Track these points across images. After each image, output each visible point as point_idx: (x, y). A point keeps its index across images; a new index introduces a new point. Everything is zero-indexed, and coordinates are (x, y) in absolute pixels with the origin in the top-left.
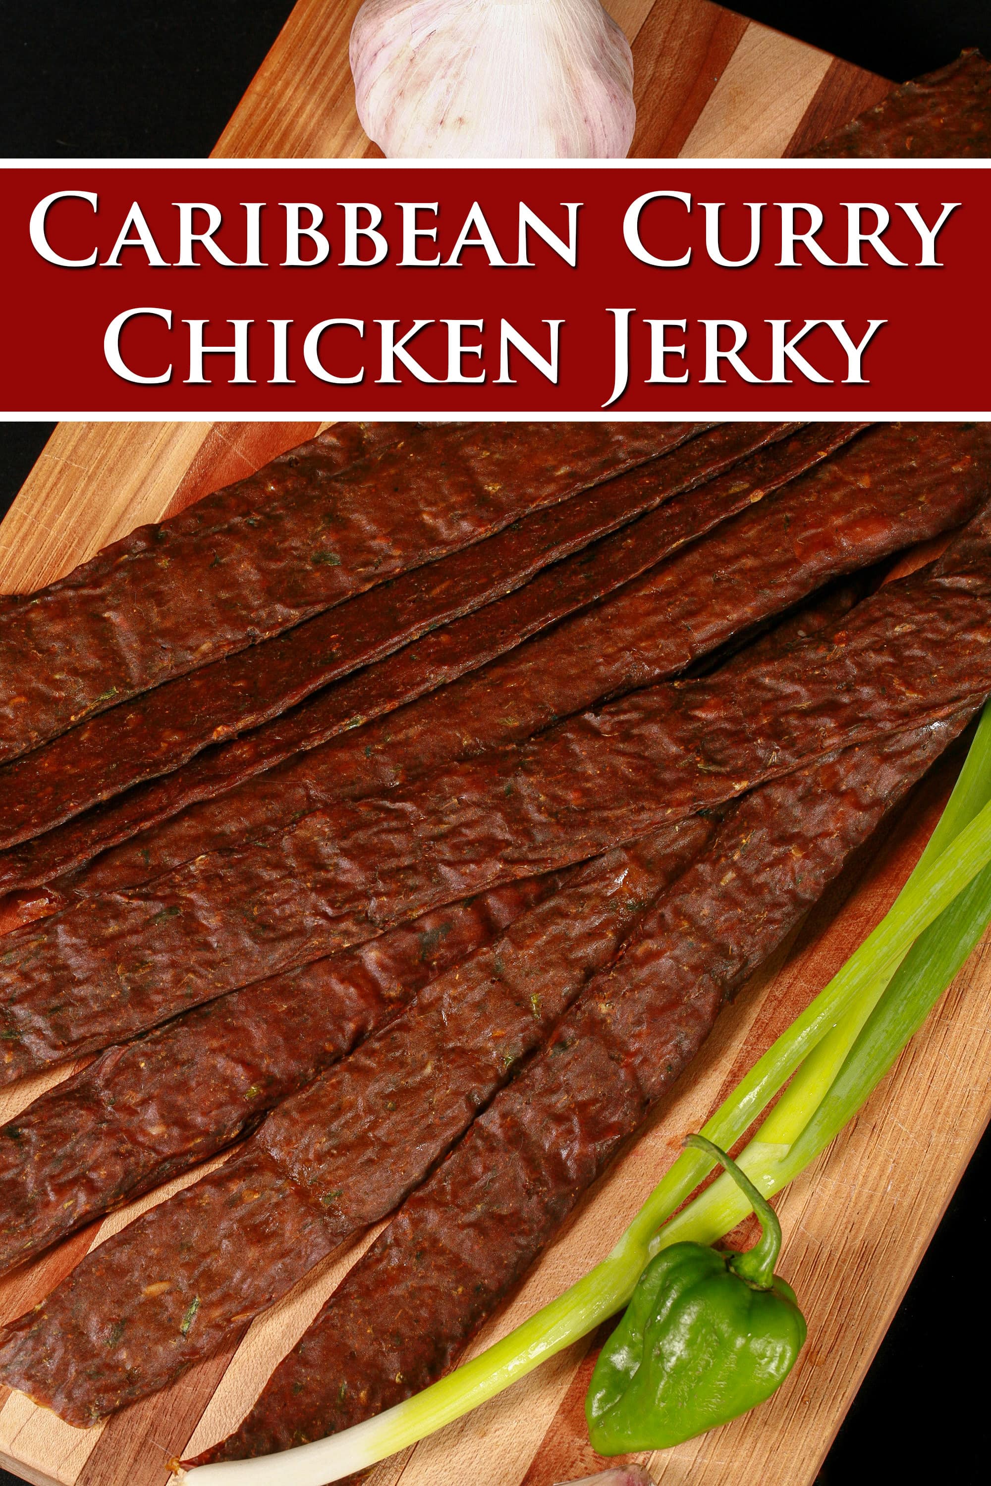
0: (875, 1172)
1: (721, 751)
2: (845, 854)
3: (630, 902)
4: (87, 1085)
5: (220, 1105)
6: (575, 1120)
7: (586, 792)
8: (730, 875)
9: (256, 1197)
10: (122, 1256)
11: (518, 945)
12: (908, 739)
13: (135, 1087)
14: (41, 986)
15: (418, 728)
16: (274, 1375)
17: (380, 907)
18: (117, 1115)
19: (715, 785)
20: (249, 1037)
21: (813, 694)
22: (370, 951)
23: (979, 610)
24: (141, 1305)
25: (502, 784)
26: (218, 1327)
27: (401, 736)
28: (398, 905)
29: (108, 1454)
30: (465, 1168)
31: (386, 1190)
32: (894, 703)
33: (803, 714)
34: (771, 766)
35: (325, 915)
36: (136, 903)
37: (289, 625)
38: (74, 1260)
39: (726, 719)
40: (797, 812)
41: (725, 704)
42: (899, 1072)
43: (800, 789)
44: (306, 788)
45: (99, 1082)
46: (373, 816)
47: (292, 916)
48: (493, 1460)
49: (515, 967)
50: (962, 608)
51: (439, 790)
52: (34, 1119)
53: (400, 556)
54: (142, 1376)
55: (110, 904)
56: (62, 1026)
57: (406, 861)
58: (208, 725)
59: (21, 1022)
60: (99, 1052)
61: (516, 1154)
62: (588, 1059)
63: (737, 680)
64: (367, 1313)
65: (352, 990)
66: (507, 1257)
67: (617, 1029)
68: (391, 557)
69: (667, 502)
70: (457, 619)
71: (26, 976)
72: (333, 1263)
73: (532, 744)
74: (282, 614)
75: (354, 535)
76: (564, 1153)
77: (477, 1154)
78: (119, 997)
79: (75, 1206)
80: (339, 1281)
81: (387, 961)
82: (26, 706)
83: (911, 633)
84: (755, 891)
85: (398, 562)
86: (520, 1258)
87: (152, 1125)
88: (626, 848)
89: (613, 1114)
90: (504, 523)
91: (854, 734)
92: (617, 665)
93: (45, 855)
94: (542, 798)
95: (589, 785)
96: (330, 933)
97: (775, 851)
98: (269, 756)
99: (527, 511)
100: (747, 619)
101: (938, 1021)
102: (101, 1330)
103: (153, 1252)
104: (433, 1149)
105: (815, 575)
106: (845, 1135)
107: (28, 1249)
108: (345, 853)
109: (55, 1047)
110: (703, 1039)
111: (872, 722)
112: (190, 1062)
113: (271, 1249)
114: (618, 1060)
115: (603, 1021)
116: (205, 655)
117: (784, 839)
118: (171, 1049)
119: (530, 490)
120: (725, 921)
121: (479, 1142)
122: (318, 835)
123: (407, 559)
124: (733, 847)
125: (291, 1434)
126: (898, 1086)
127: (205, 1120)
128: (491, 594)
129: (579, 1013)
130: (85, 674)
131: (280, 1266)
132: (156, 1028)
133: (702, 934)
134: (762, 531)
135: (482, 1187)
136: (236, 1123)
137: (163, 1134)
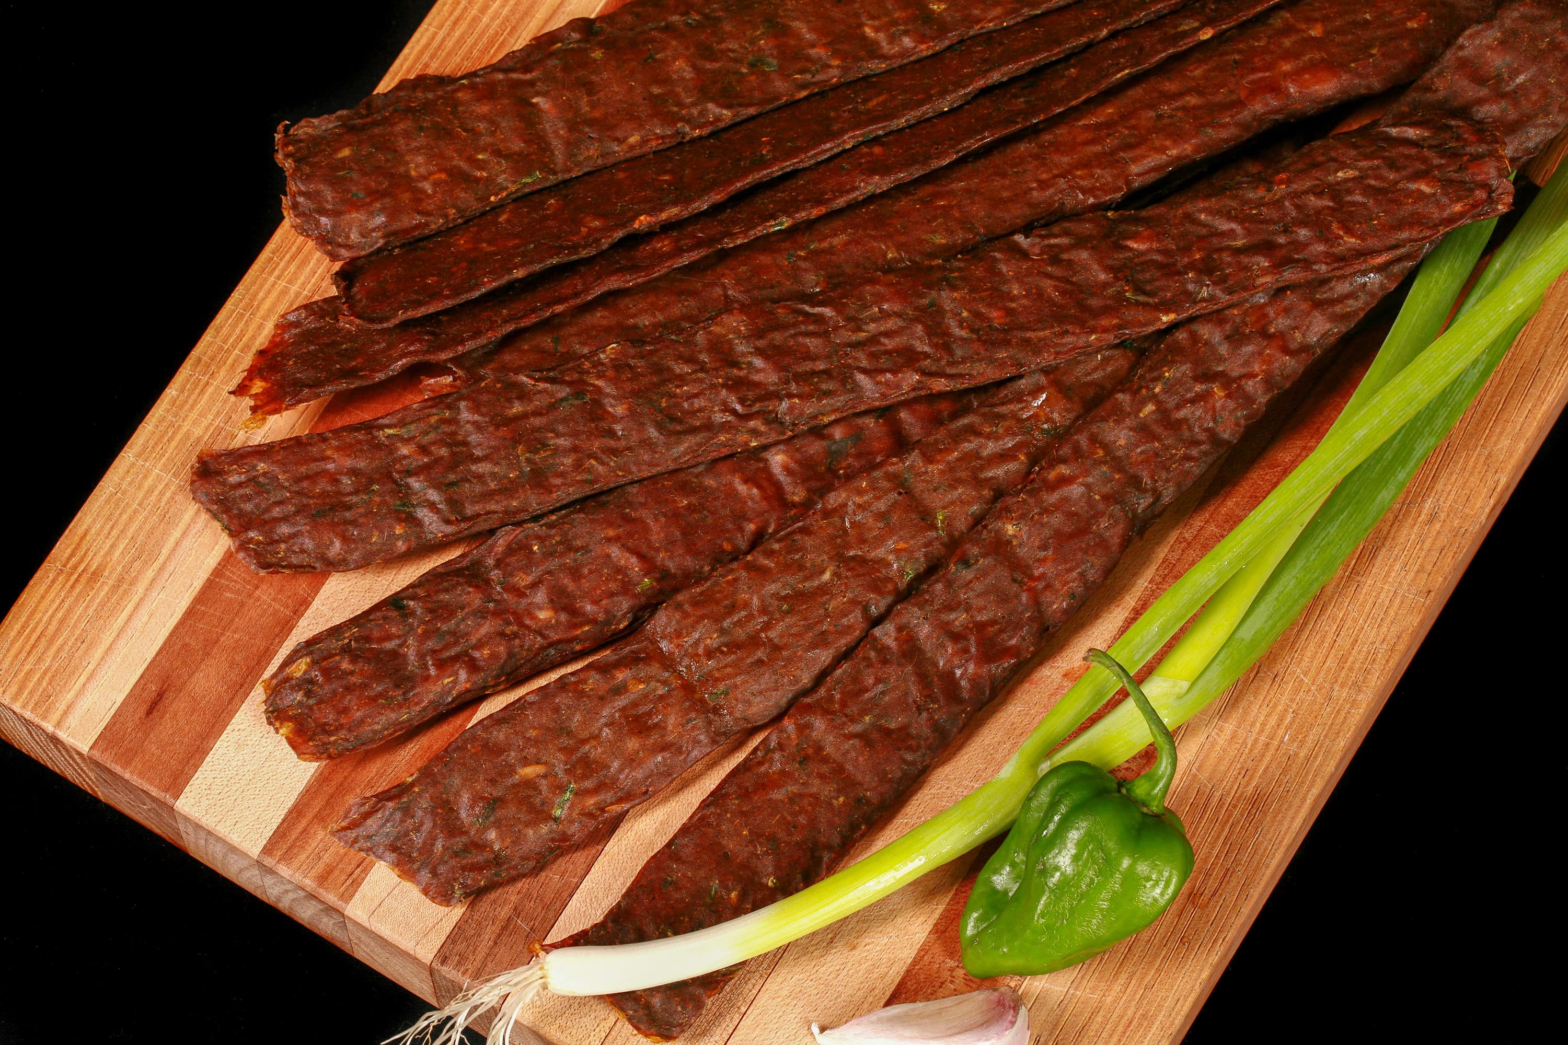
0: (1273, 721)
1: (1150, 282)
2: (1268, 397)
3: (1045, 426)
4: (477, 564)
5: (611, 595)
6: (973, 639)
7: (1010, 312)
8: (1150, 408)
9: (641, 687)
10: (500, 735)
11: (929, 460)
12: (1342, 288)
13: (526, 569)
14: (439, 459)
15: (843, 237)
16: (644, 868)
17: (791, 409)
18: (505, 596)
19: (1142, 316)
20: (646, 529)
21: (1249, 233)
22: (776, 454)
23: (1425, 160)
24: (514, 786)
25: (925, 297)
26: (591, 815)
27: (825, 245)
28: (810, 408)
29: (468, 934)
30: (856, 678)
31: (774, 693)
32: (1332, 246)
33: (1237, 251)
34: (1200, 301)
35: (734, 412)
36: (542, 386)
37: (721, 125)
39: (1158, 251)
40: (1223, 350)
41: (1158, 236)
42: (1305, 624)
43: (1228, 327)
44: (725, 288)
45: (491, 562)
46: (791, 319)
47: (700, 410)
48: (861, 973)
49: (923, 481)
50: (1408, 157)
51: (861, 298)
52: (421, 592)
53: (838, 67)
54: (508, 859)
55: (516, 385)
56: (457, 502)
57: (821, 366)
58: (631, 214)
59: (416, 494)
60: (492, 532)
61: (909, 669)
62: (990, 580)
63: (1172, 213)
64: (743, 814)
65: (755, 491)
66: (892, 771)
67: (1022, 552)
68: (829, 66)
69: (1113, 35)
70: (892, 132)
71: (424, 449)
72: (712, 765)
73: (959, 260)
74: (714, 114)
75: (792, 42)
76: (958, 672)
77: (870, 665)
78: (517, 477)
79: (455, 682)
80: (717, 783)
81: (793, 465)
82: (446, 182)
83: (1354, 179)
84: (1175, 426)
85: (835, 72)
86: (904, 773)
87: (541, 609)
88: (1046, 371)
89: (1011, 638)
90: (947, 43)
91: (1290, 275)
92: (1051, 191)
93: (454, 330)
94: (965, 314)
95: (1014, 305)
96: (738, 430)
97: (1198, 388)
98: (690, 250)
99: (971, 33)
100: (1187, 156)
101: (1349, 577)
102: (472, 807)
103: (532, 733)
104: (824, 656)
105: (1259, 119)
106: (1246, 681)
107: (403, 722)
108: (759, 352)
109: (448, 522)
110: (1108, 571)
111: (1307, 264)
112: (585, 549)
113: (652, 741)
114: (1021, 583)
115: (1009, 542)
116: (632, 147)
117: (1207, 377)
118: (566, 534)
119: (977, 12)
120: (1142, 453)
121: (872, 654)
122: (734, 333)
123: (845, 70)
124: (1155, 380)
125: (658, 928)
126: (1304, 637)
127: (595, 608)
128: (927, 110)
129: (985, 532)
130: (508, 156)
131: (659, 759)
132: (552, 512)
133: (1117, 464)
134: (1209, 70)
135: (871, 699)
136: (625, 614)
137: (550, 619)
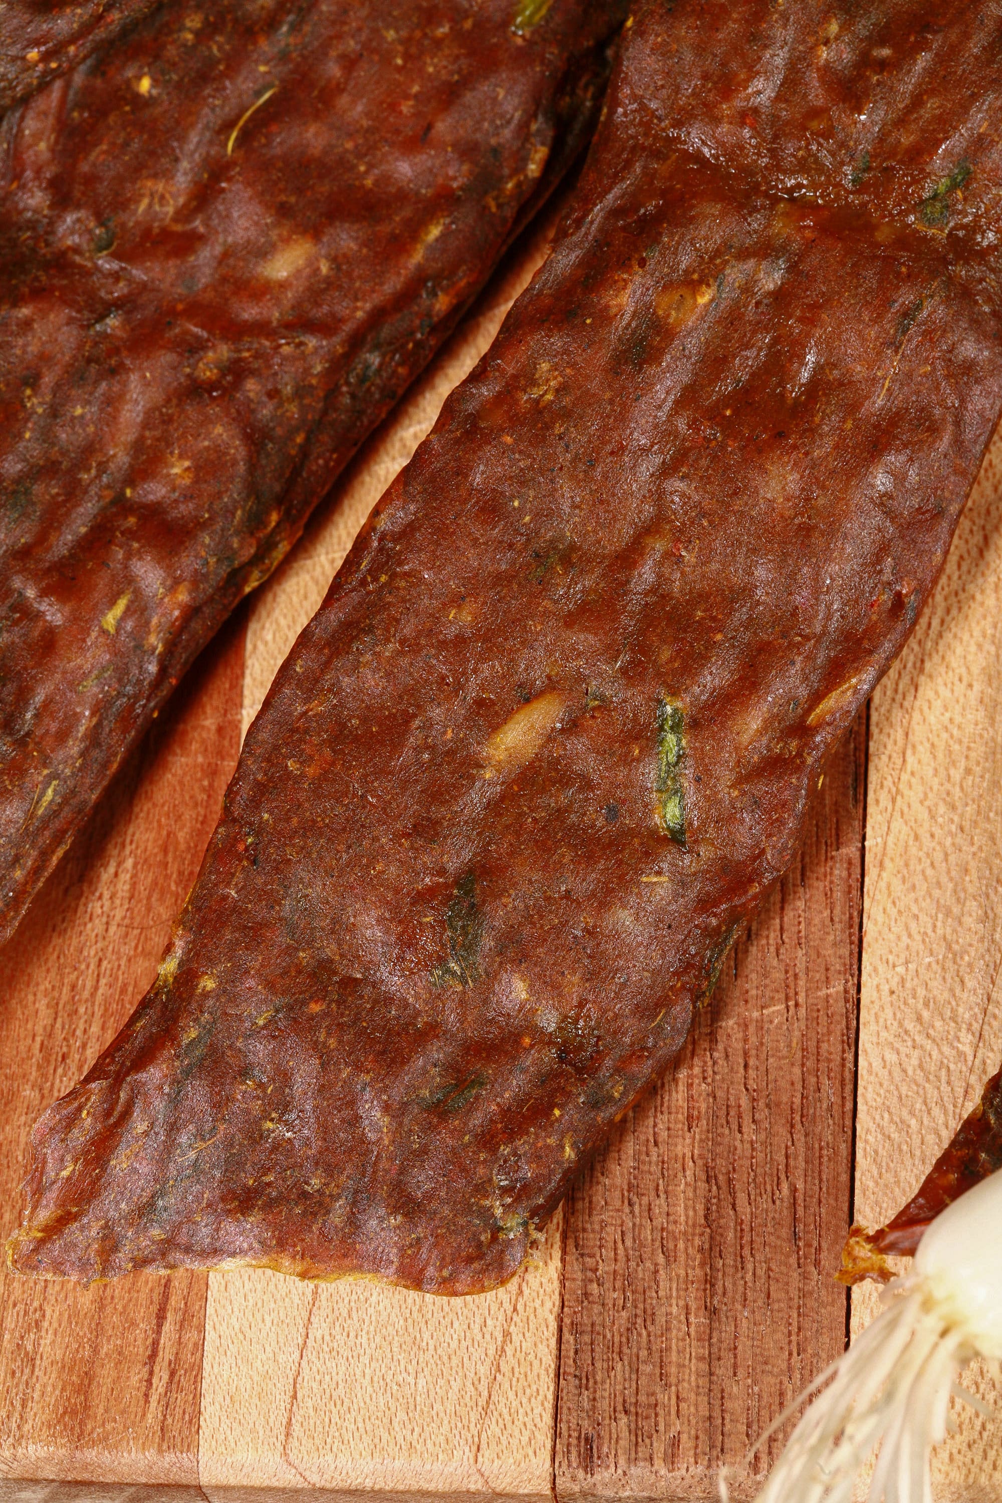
5: (449, 94)
9: (703, 300)
13: (153, 162)
18: (138, 274)
24: (494, 807)
26: (775, 765)
29: (613, 1334)
38: (210, 791)
54: (604, 1035)
87: (264, 252)
102: (407, 941)
103: (459, 618)
107: (54, 811)
113: (829, 441)
127: (425, 159)
131: (882, 481)
136: (524, 126)
137: (312, 263)
